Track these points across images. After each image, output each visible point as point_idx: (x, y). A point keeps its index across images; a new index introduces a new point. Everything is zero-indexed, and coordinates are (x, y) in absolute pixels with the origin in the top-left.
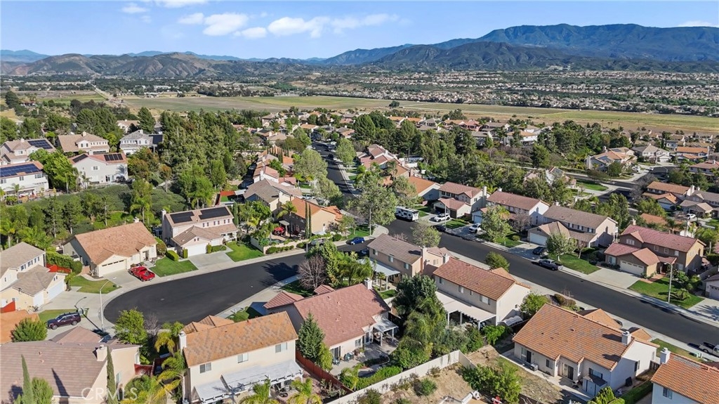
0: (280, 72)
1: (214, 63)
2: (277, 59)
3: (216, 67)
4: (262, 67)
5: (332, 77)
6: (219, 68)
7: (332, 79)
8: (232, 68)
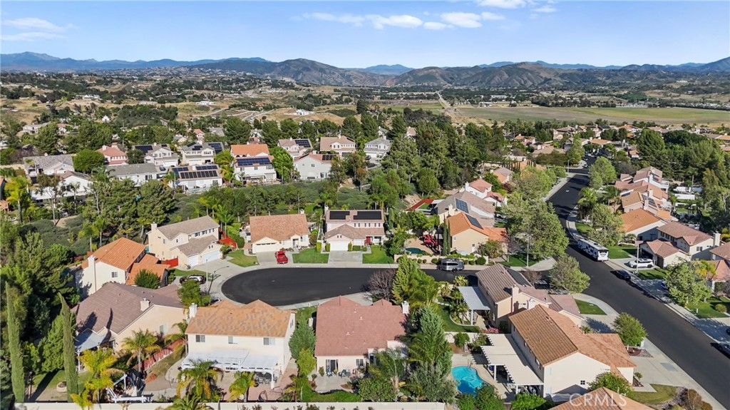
0: (638, 79)
1: (562, 72)
2: (639, 66)
3: (562, 76)
4: (616, 75)
5: (702, 85)
6: (566, 78)
7: (702, 87)
8: (580, 77)
